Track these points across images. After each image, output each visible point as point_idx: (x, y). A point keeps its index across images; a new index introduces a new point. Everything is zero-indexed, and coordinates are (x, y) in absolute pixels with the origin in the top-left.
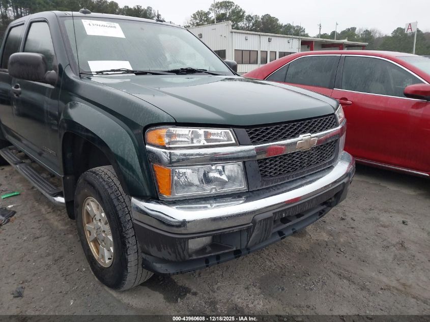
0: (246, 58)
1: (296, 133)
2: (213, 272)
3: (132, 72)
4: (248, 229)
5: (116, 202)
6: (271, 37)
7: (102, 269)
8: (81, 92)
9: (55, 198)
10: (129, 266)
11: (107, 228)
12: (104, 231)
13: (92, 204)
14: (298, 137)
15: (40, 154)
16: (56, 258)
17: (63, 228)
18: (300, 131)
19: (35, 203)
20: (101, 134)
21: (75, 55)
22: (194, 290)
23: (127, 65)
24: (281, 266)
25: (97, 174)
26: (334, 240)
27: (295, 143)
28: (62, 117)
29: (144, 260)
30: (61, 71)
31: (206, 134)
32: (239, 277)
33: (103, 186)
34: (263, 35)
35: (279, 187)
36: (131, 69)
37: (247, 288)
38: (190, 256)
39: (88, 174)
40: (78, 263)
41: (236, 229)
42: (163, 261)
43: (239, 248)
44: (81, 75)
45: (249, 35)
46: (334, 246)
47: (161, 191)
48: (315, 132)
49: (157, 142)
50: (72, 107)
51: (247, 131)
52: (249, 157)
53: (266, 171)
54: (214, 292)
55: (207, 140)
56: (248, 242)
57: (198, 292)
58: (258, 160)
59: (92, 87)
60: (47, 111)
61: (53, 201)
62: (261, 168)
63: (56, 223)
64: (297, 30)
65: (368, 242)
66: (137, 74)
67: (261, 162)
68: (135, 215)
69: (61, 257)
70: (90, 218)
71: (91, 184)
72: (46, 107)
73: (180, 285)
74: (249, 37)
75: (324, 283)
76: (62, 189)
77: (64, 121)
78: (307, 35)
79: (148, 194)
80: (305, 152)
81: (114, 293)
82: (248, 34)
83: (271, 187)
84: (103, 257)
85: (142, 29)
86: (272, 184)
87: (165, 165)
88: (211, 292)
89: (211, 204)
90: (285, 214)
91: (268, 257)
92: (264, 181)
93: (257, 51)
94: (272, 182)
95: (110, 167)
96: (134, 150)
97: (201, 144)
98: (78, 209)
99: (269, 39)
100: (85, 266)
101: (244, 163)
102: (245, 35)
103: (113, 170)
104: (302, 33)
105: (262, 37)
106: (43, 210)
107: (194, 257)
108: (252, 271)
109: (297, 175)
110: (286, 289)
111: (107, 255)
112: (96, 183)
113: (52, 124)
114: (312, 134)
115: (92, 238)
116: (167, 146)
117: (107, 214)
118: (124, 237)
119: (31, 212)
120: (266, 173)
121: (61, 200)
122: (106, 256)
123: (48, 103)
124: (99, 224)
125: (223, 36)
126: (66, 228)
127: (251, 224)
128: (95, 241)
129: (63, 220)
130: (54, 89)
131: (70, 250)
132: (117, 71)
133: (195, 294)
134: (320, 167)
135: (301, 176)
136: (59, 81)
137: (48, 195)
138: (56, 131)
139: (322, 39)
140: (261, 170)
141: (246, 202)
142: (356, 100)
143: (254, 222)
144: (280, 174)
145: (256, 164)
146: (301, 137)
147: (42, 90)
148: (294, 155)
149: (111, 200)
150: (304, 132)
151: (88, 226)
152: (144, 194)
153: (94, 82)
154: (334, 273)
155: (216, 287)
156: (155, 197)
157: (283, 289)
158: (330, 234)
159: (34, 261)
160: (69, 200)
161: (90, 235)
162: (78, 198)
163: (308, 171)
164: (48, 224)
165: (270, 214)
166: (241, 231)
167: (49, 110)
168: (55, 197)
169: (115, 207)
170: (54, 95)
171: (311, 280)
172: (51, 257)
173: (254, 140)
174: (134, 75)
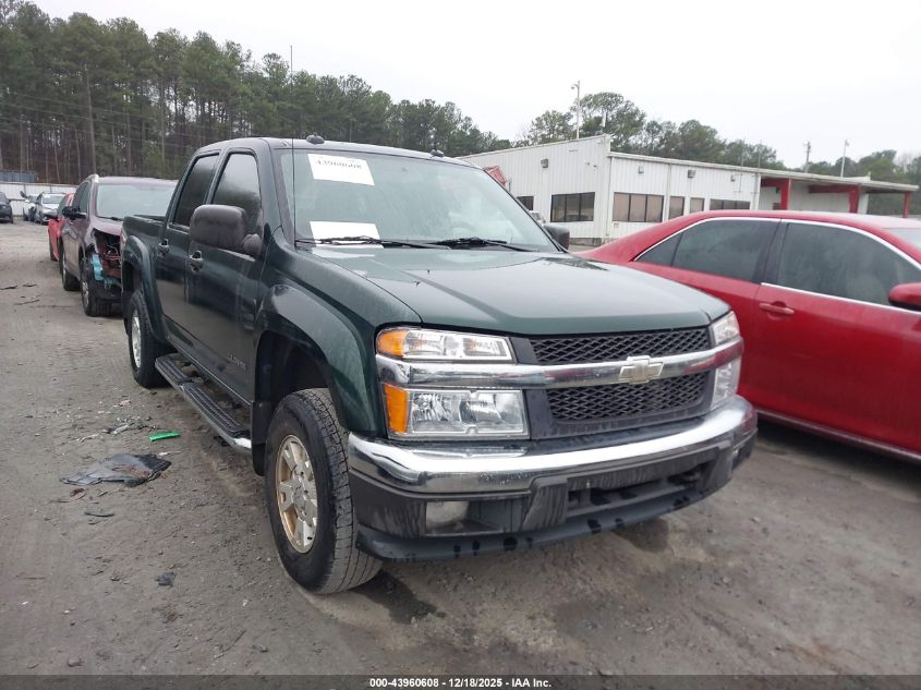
0: (638, 209)
1: (622, 354)
2: (480, 587)
3: (378, 242)
4: (524, 498)
5: (327, 443)
6: (693, 169)
7: (298, 556)
8: (296, 269)
9: (237, 440)
10: (337, 546)
11: (311, 486)
12: (306, 492)
13: (292, 446)
14: (625, 359)
15: (221, 369)
16: (228, 538)
17: (243, 495)
18: (629, 350)
19: (202, 452)
20: (315, 334)
21: (291, 211)
22: (441, 609)
23: (370, 231)
24: (602, 591)
25: (305, 399)
26: (715, 564)
27: (617, 370)
28: (262, 307)
29: (360, 535)
30: (267, 235)
31: (468, 343)
32: (522, 600)
33: (312, 416)
34: (678, 164)
35: (586, 439)
36: (377, 237)
37: (532, 618)
38: (428, 531)
39: (292, 399)
40: (261, 548)
41: (502, 496)
42: (388, 537)
43: (508, 530)
44: (296, 244)
45: (646, 164)
46: (712, 572)
47: (392, 427)
48: (660, 354)
49: (392, 349)
50: (278, 292)
51: (532, 343)
52: (532, 385)
53: (563, 410)
54: (474, 616)
55: (467, 352)
56: (523, 520)
57: (448, 612)
58: (548, 390)
59: (311, 263)
60: (240, 297)
61: (232, 444)
62: (553, 404)
63: (232, 486)
64: (757, 153)
65: (782, 572)
66: (386, 246)
67: (552, 394)
68: (353, 461)
69: (236, 538)
70: (288, 470)
71: (296, 416)
72: (238, 291)
73: (420, 599)
74: (647, 168)
75: (672, 627)
76: (249, 427)
77: (264, 316)
78: (779, 166)
79: (373, 428)
80: (638, 386)
81: (311, 599)
82: (644, 161)
83: (573, 438)
84: (300, 536)
85: (404, 170)
86: (572, 432)
87: (403, 385)
88: (468, 616)
89: (468, 453)
90: (591, 482)
91: (583, 576)
92: (558, 425)
93: (663, 197)
94: (573, 428)
95: (326, 391)
96: (360, 361)
97: (457, 357)
98: (270, 457)
99: (689, 173)
100: (271, 554)
101: (524, 391)
102: (638, 164)
103: (329, 395)
104: (769, 161)
105: (674, 167)
106: (214, 464)
107: (434, 535)
108: (548, 593)
109: (622, 423)
110: (600, 627)
111: (307, 532)
112: (301, 411)
113: (245, 320)
114: (652, 357)
115: (287, 505)
116: (405, 356)
117: (314, 464)
118: (335, 498)
119: (195, 467)
120: (563, 414)
121: (246, 443)
122: (304, 535)
123: (243, 285)
124: (300, 479)
125: (592, 164)
126: (248, 495)
127: (529, 492)
128: (292, 511)
129: (245, 482)
130: (254, 264)
131: (250, 529)
132: (354, 239)
133: (442, 615)
134: (670, 415)
135: (629, 427)
136: (263, 252)
137: (224, 435)
138: (250, 332)
139: (809, 175)
140: (553, 408)
141: (526, 454)
142: (802, 308)
143: (533, 488)
144: (588, 417)
145: (544, 397)
146: (630, 360)
147: (235, 264)
148: (616, 389)
149: (321, 439)
150: (637, 353)
151: (283, 486)
152: (367, 428)
153: (314, 257)
154: (697, 614)
155: (478, 609)
156: (382, 435)
157: (595, 626)
158: (712, 551)
159: (194, 538)
160: (259, 443)
161: (285, 500)
162: (273, 438)
163: (644, 420)
164: (220, 486)
165: (562, 479)
166: (511, 501)
167: (243, 296)
168: (237, 437)
169: (325, 449)
170: (253, 272)
171: (649, 619)
172: (220, 535)
173: (543, 357)
174: (381, 246)
